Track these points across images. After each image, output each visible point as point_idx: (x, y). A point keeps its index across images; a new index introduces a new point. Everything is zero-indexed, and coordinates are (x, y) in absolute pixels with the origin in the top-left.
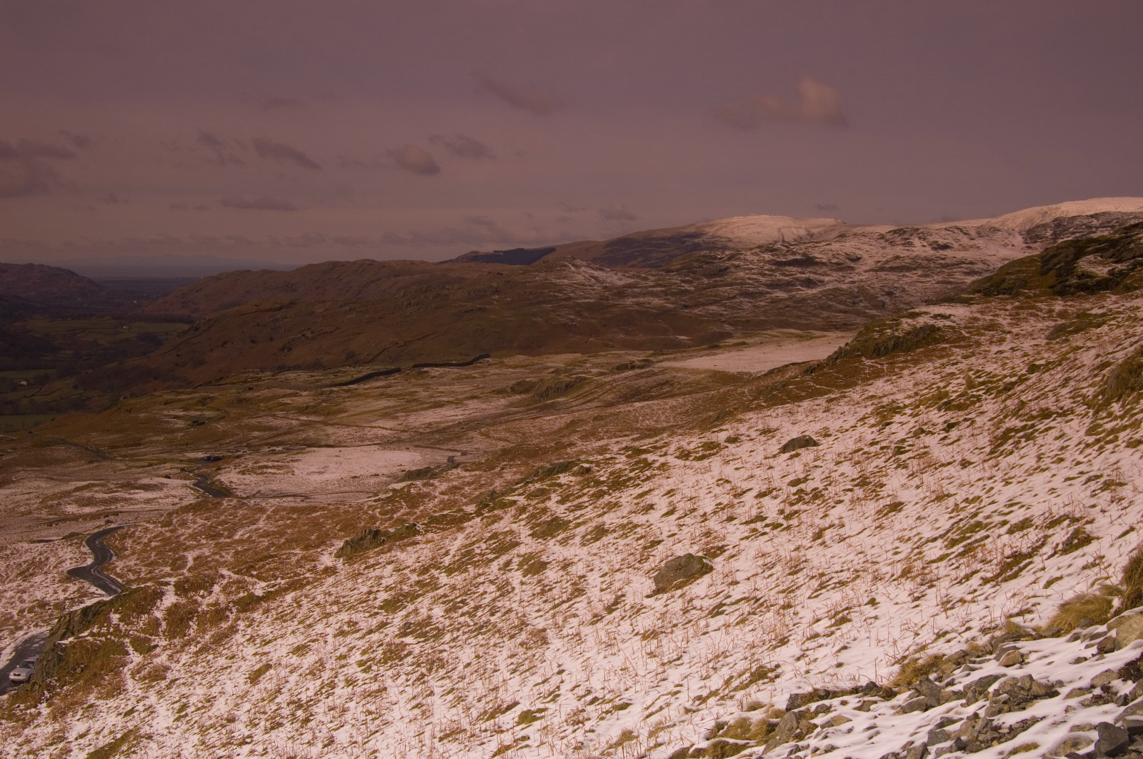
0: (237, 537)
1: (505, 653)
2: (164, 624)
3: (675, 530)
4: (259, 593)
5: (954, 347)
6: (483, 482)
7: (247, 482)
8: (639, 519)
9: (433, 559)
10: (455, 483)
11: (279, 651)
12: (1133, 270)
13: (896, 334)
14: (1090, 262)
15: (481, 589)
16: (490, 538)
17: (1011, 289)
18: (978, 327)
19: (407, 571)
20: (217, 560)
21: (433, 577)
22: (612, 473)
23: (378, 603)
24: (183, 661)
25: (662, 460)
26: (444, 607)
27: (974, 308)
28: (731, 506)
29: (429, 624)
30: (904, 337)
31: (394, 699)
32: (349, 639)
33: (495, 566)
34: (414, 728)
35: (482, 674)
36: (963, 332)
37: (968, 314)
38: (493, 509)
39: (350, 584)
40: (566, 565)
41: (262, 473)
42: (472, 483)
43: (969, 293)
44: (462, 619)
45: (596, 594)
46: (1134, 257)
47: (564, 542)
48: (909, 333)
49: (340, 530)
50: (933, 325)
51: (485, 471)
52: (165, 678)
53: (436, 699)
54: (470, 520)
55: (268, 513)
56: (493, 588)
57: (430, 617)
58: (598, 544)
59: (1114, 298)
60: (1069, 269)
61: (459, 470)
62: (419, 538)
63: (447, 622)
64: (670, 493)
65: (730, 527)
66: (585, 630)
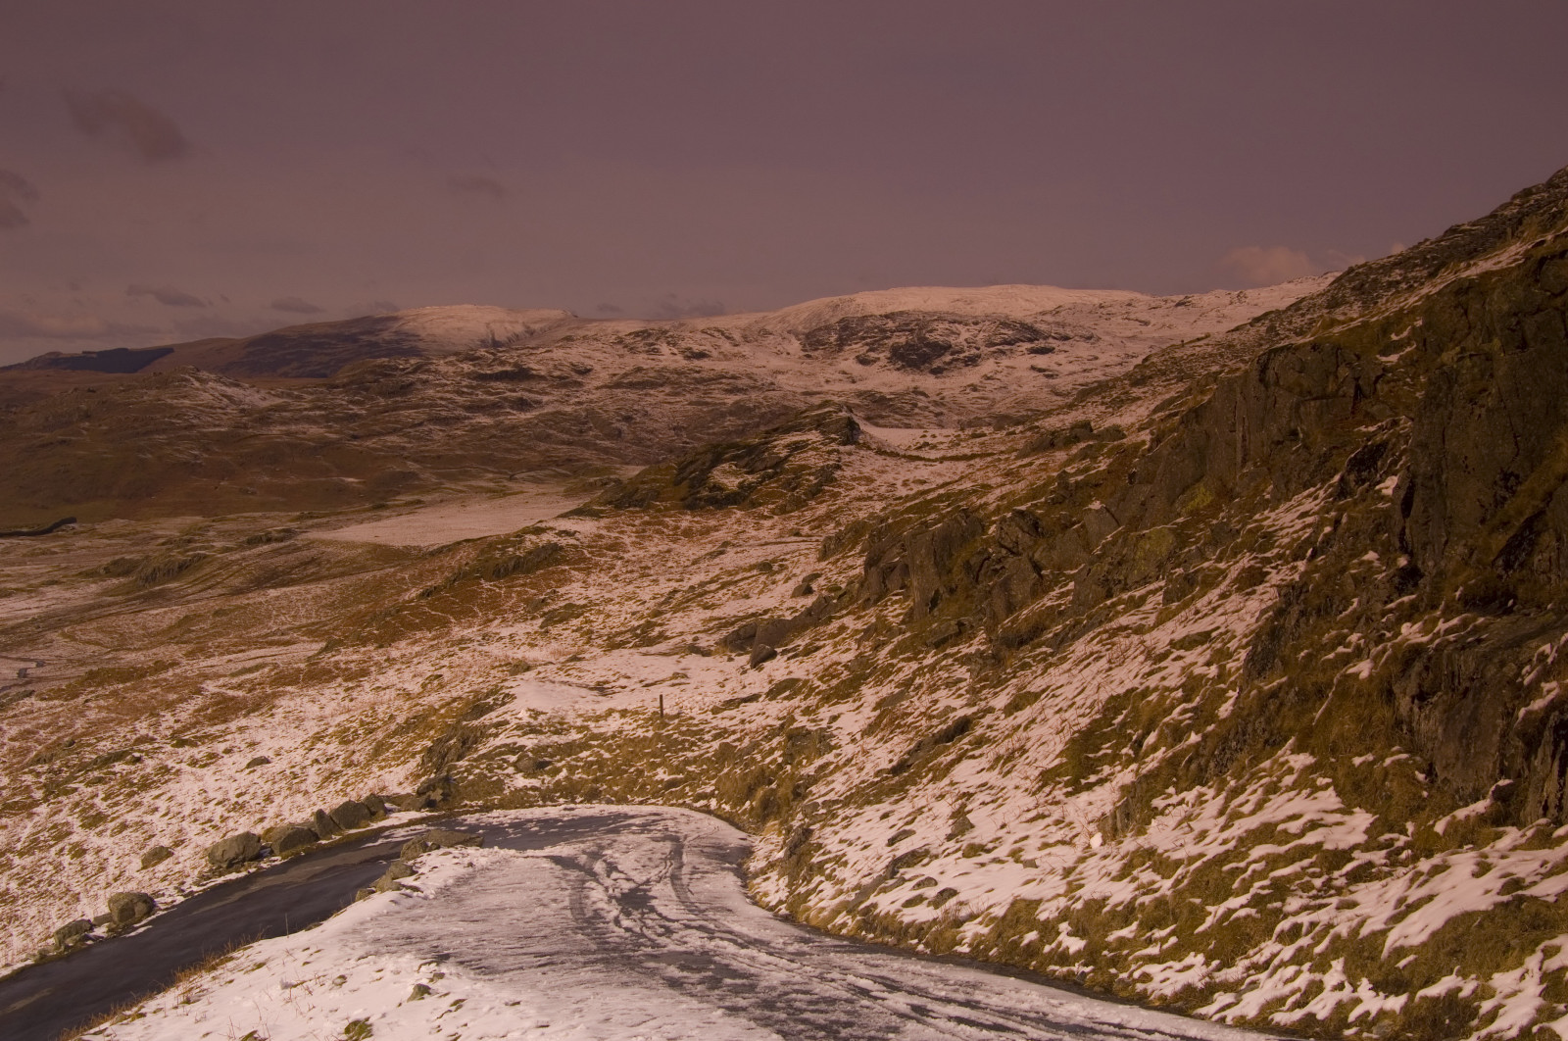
1: (56, 908)
3: (165, 827)
5: (574, 569)
8: (147, 818)
12: (760, 483)
13: (518, 553)
14: (724, 472)
15: (43, 869)
16: (52, 828)
17: (643, 500)
18: (600, 547)
21: (8, 859)
22: (143, 777)
25: (178, 767)
26: (17, 882)
27: (604, 522)
28: (200, 811)
29: (7, 894)
30: (525, 557)
33: (53, 851)
35: (42, 921)
36: (585, 552)
37: (595, 530)
38: (58, 795)
40: (98, 851)
43: (601, 504)
44: (30, 890)
45: (112, 871)
46: (766, 468)
47: (100, 834)
48: (530, 553)
50: (556, 544)
53: (14, 938)
54: (38, 805)
56: (51, 867)
57: (8, 889)
58: (120, 836)
59: (739, 514)
60: (702, 479)
63: (20, 892)
64: (171, 799)
65: (193, 826)
66: (101, 892)
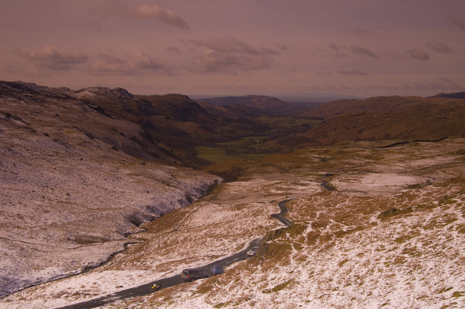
0: (337, 207)
1: (448, 266)
2: (306, 239)
4: (345, 230)
6: (442, 192)
7: (342, 185)
9: (418, 222)
10: (429, 191)
11: (352, 254)
16: (444, 216)
19: (407, 227)
20: (328, 216)
21: (418, 230)
23: (394, 239)
24: (313, 255)
26: (422, 243)
29: (415, 250)
31: (398, 280)
32: (381, 253)
33: (445, 228)
34: (406, 293)
35: (437, 274)
38: (446, 203)
39: (382, 230)
41: (348, 182)
42: (437, 192)
44: (430, 249)
49: (379, 207)
51: (443, 187)
52: (305, 260)
53: (416, 282)
54: (435, 207)
55: (350, 198)
56: (444, 237)
57: (416, 247)
61: (431, 186)
62: (413, 213)
63: (423, 250)
